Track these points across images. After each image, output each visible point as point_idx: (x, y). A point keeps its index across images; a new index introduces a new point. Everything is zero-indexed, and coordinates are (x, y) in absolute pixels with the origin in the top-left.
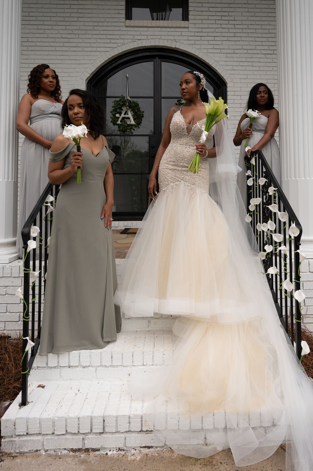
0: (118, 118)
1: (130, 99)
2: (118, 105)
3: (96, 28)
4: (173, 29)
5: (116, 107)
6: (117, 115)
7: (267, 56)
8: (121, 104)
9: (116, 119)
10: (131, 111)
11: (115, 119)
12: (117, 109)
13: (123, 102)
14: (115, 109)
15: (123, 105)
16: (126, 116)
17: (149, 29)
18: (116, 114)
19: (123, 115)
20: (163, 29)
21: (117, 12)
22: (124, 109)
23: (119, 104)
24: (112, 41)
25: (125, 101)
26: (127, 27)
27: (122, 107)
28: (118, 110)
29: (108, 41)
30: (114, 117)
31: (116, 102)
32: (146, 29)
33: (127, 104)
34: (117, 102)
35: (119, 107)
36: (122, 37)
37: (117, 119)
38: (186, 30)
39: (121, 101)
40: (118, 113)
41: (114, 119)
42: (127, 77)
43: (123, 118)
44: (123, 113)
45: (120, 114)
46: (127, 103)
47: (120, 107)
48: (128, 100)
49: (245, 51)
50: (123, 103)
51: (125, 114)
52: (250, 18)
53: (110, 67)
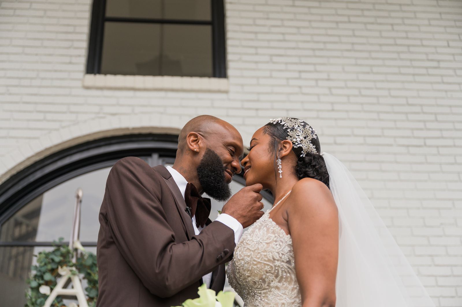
0: (46, 297)
1: (81, 248)
2: (49, 263)
3: (13, 90)
4: (193, 95)
5: (43, 269)
6: (44, 290)
7: (412, 150)
8: (57, 259)
9: (39, 301)
10: (84, 278)
11: (36, 301)
12: (44, 273)
13: (63, 255)
14: (39, 274)
15: (61, 264)
16: (68, 291)
17: (138, 94)
18: (40, 285)
19: (59, 290)
20: (171, 94)
21: (67, 60)
22: (64, 271)
23: (53, 260)
24: (49, 116)
25: (68, 252)
26: (87, 88)
27: (58, 268)
28: (48, 277)
29: (41, 116)
30: (34, 294)
31: (43, 256)
32: (131, 93)
33: (74, 261)
34: (47, 255)
35: (49, 267)
36: (73, 108)
37: (42, 299)
38: (223, 96)
39: (58, 253)
40: (47, 283)
41: (34, 300)
42: (78, 197)
43: (60, 298)
44: (61, 282)
45: (52, 284)
46: (73, 257)
47: (54, 266)
48: (76, 250)
49: (360, 140)
50: (61, 258)
51: (65, 286)
52: (361, 77)
53: (39, 175)
